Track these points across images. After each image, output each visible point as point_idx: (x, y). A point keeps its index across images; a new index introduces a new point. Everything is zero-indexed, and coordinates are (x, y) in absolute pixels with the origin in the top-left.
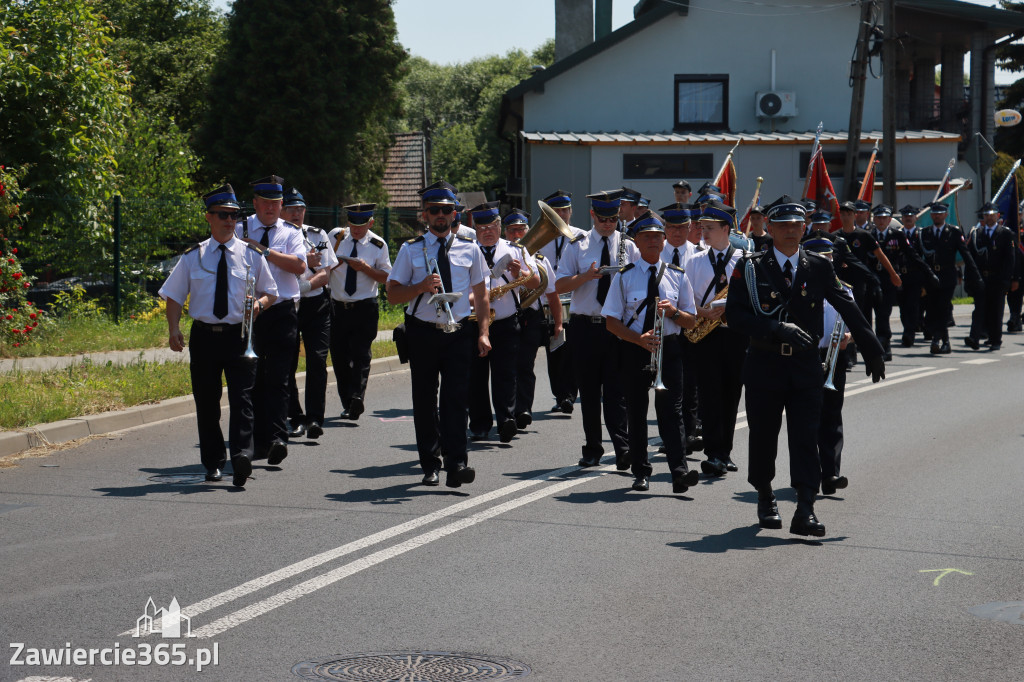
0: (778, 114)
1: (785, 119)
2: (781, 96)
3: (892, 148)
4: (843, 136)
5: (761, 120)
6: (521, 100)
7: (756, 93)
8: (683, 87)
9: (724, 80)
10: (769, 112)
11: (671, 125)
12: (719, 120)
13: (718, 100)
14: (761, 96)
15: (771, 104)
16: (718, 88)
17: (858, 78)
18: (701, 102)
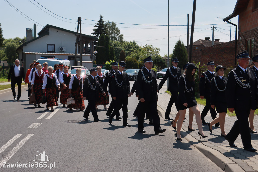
0: (63, 50)
1: (64, 51)
2: (63, 48)
3: (81, 56)
4: (74, 54)
5: (60, 51)
6: (23, 47)
7: (60, 47)
8: (48, 46)
9: (54, 45)
10: (61, 50)
11: (46, 51)
12: (54, 51)
13: (53, 48)
14: (60, 48)
15: (62, 49)
16: (54, 46)
17: (76, 46)
18: (51, 49)
